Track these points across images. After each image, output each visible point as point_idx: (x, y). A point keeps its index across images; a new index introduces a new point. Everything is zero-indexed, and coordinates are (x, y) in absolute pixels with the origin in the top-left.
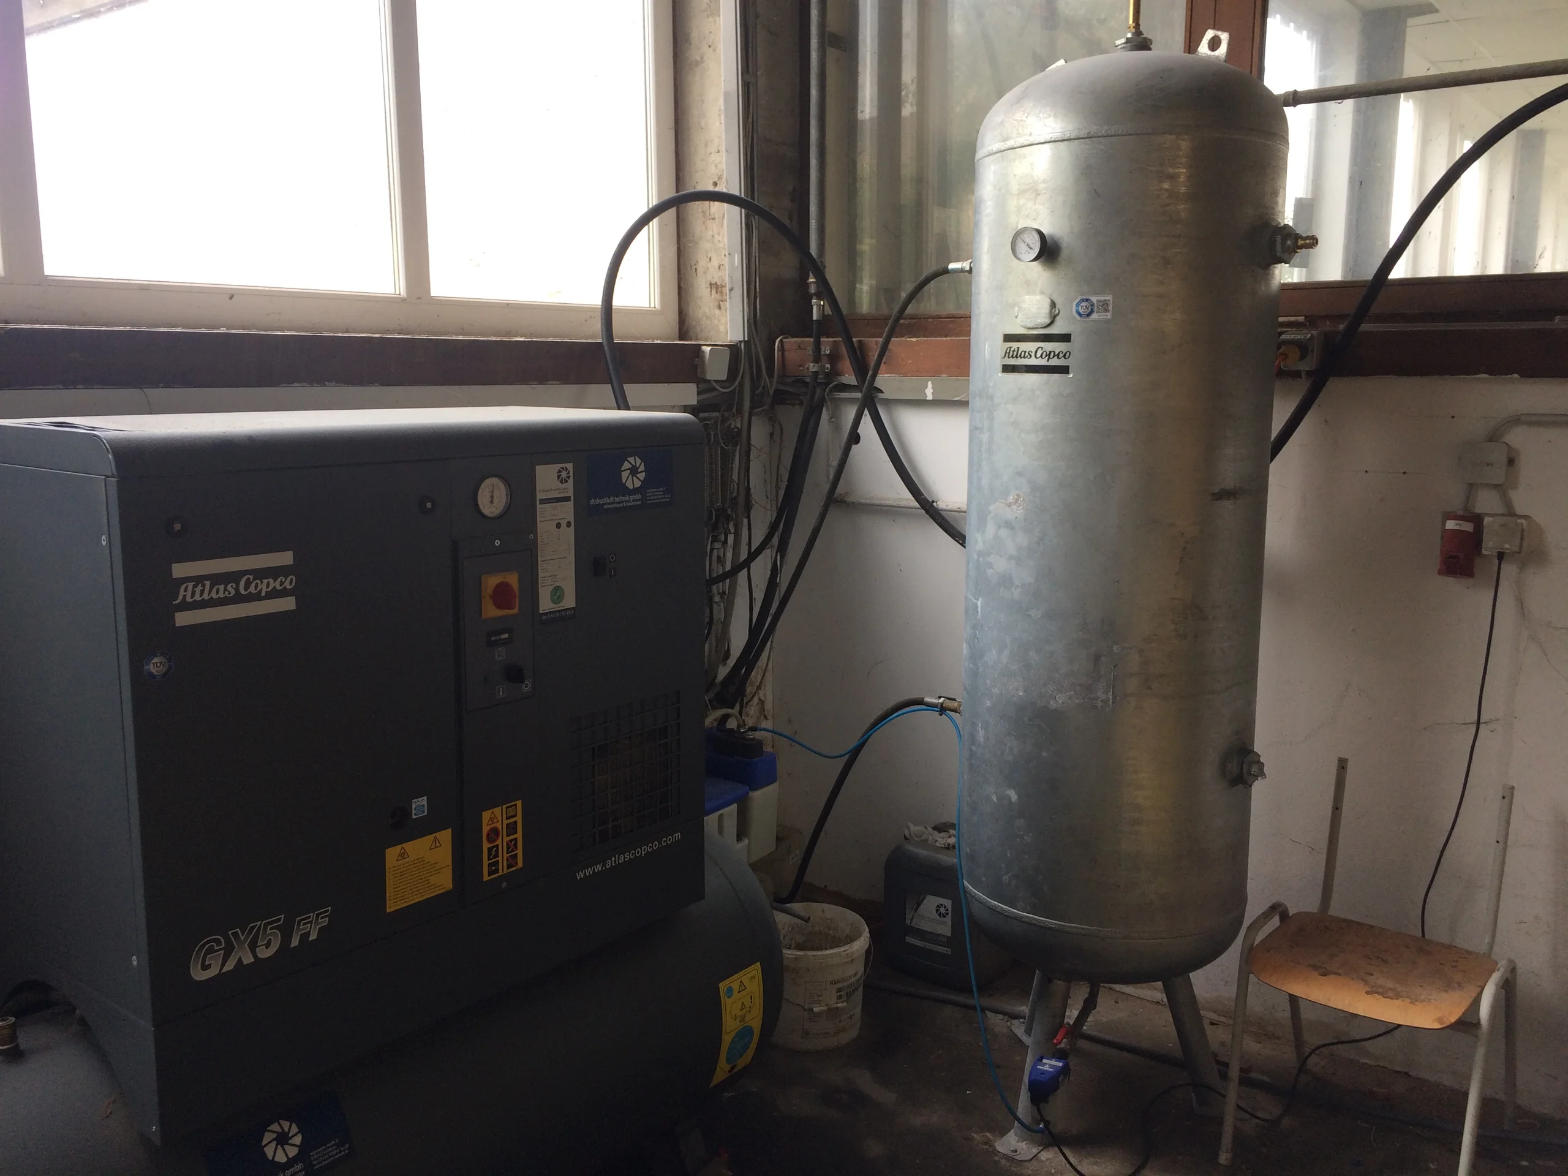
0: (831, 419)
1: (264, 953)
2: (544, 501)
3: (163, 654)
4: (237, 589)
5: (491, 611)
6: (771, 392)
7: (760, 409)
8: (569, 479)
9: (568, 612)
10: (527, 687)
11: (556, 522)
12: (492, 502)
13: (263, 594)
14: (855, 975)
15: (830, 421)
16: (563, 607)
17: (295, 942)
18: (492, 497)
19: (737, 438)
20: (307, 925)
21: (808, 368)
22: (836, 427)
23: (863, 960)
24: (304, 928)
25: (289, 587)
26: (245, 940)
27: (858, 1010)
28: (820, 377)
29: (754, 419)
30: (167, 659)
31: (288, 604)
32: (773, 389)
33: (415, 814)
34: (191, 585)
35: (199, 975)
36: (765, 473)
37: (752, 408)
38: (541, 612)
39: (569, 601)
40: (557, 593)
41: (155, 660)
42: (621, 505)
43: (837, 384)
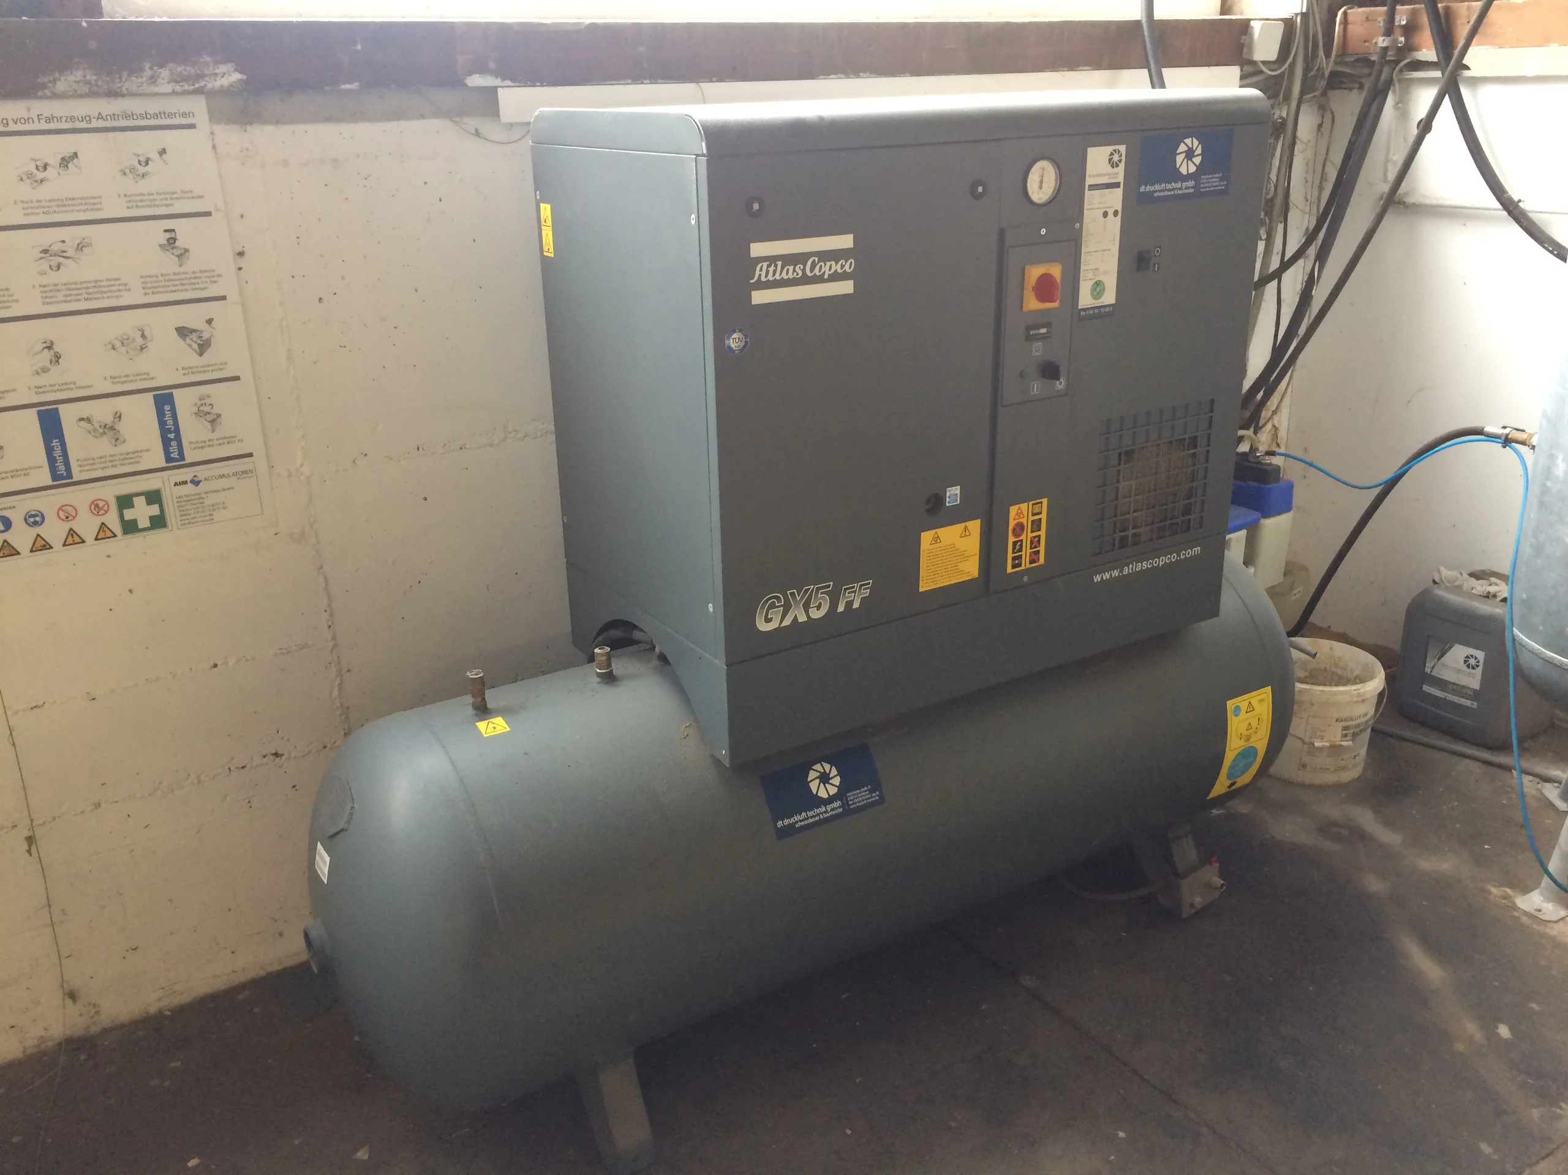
0: (1397, 104)
1: (816, 614)
2: (1092, 187)
3: (740, 331)
4: (804, 271)
5: (1032, 303)
6: (1327, 74)
7: (1311, 95)
8: (1120, 162)
9: (1107, 309)
10: (1060, 385)
11: (1103, 211)
12: (1041, 187)
13: (826, 276)
14: (1366, 715)
15: (1396, 106)
16: (1103, 303)
17: (841, 608)
18: (1041, 182)
19: (1283, 130)
20: (851, 594)
21: (1376, 43)
22: (1403, 113)
23: (1375, 700)
24: (849, 596)
25: (848, 270)
26: (802, 598)
27: (1363, 751)
28: (1390, 53)
29: (1303, 108)
30: (744, 335)
31: (846, 287)
32: (1329, 71)
33: (949, 503)
34: (765, 264)
35: (763, 627)
36: (1307, 172)
37: (1303, 93)
38: (1080, 307)
39: (1109, 297)
40: (1098, 288)
41: (735, 336)
42: (1173, 193)
43: (1411, 61)
